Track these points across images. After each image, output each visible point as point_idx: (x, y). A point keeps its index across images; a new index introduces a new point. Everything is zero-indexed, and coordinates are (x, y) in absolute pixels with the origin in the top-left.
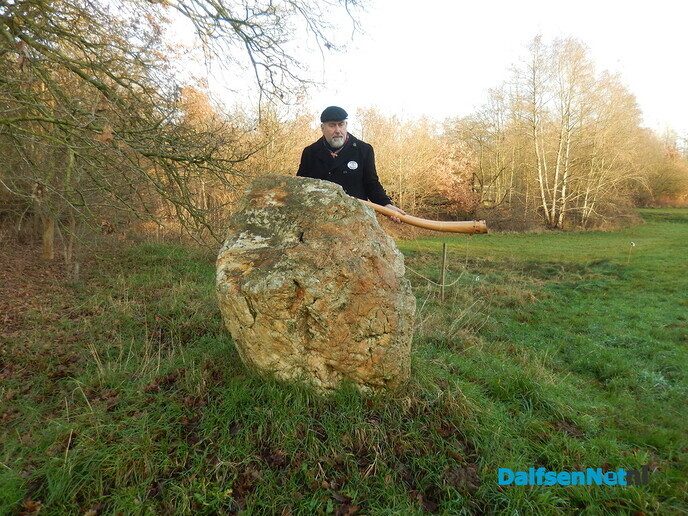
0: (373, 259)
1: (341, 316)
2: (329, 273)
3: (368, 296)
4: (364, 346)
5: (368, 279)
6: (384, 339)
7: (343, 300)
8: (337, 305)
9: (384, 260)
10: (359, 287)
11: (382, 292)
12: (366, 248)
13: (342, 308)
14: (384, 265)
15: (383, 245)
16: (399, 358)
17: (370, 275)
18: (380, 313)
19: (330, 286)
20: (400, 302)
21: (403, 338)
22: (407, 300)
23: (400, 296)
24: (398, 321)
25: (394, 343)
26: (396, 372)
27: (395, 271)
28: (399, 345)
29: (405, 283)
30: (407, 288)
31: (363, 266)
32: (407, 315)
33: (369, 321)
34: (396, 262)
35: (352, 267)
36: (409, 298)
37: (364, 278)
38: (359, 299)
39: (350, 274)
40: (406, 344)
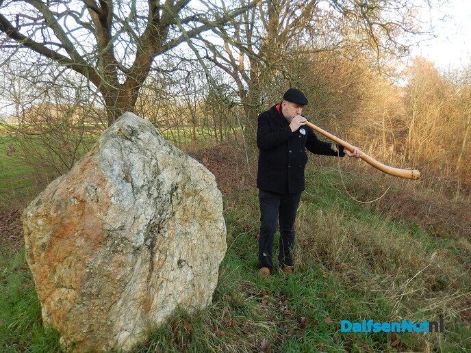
0: (83, 202)
1: (43, 255)
2: (40, 210)
3: (67, 242)
4: (56, 295)
5: (71, 223)
6: (72, 294)
7: (45, 240)
8: (41, 243)
9: (95, 206)
10: (62, 230)
11: (80, 242)
12: (80, 191)
13: (43, 248)
14: (91, 211)
15: (99, 190)
16: (82, 323)
17: (75, 220)
19: (40, 222)
20: (96, 259)
21: (97, 302)
22: (114, 259)
23: (102, 251)
24: (87, 280)
25: (78, 304)
26: (79, 337)
27: (107, 221)
28: (86, 308)
29: (117, 238)
30: (118, 245)
31: (70, 208)
32: (108, 276)
33: (63, 270)
34: (110, 211)
35: (59, 206)
36: (118, 257)
37: (67, 221)
38: (60, 242)
39: (55, 215)
40: (102, 310)
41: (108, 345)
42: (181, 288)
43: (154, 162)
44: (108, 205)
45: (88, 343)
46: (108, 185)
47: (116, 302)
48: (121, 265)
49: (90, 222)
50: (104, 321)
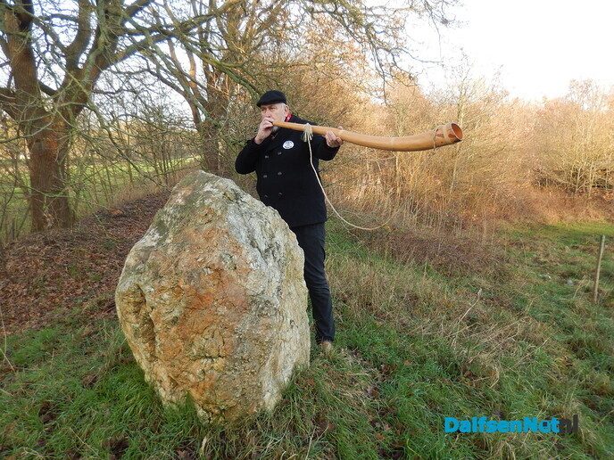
0: (219, 271)
1: (174, 329)
2: (164, 283)
3: (206, 312)
4: (197, 367)
5: (208, 294)
6: (219, 363)
7: (176, 313)
8: (169, 317)
9: (234, 274)
10: (197, 301)
11: (223, 310)
12: (213, 259)
13: (174, 321)
14: (231, 279)
15: (235, 257)
16: (235, 389)
17: (212, 290)
18: (217, 333)
19: (165, 296)
20: (244, 325)
21: (248, 366)
22: (261, 322)
23: (247, 317)
24: (238, 346)
25: (229, 370)
26: (231, 403)
27: (248, 287)
28: (238, 373)
29: (261, 302)
30: (263, 309)
31: (204, 278)
32: (256, 340)
33: (204, 341)
34: (251, 277)
35: (190, 278)
36: (263, 320)
37: (203, 292)
38: (196, 314)
39: (187, 287)
40: (252, 373)
41: (258, 406)
42: (295, 348)
43: (268, 225)
44: (248, 271)
45: (239, 407)
46: (244, 252)
47: (265, 364)
48: (268, 327)
49: (231, 290)
50: (255, 383)
